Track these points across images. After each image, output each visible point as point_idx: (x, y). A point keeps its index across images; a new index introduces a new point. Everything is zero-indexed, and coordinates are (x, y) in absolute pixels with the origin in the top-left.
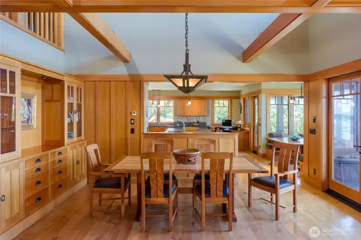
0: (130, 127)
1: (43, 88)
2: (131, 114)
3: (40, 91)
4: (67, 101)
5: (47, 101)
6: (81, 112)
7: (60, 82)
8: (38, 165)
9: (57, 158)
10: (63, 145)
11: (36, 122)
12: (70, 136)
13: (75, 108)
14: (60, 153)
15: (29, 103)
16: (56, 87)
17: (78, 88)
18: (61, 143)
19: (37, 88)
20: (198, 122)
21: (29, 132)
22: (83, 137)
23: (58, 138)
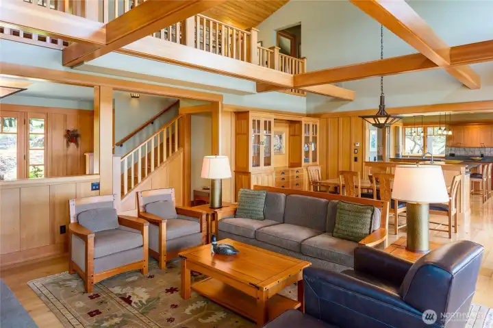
0: (353, 156)
1: (290, 126)
2: (355, 145)
3: (288, 129)
4: (303, 135)
5: (292, 135)
6: (316, 143)
7: (300, 122)
8: (283, 176)
9: (296, 174)
10: (301, 166)
11: (285, 150)
12: (306, 161)
13: (311, 140)
14: (298, 171)
15: (281, 138)
16: (297, 125)
17: (313, 126)
18: (299, 165)
19: (286, 126)
20: (482, 156)
21: (279, 157)
22: (318, 163)
23: (297, 161)
